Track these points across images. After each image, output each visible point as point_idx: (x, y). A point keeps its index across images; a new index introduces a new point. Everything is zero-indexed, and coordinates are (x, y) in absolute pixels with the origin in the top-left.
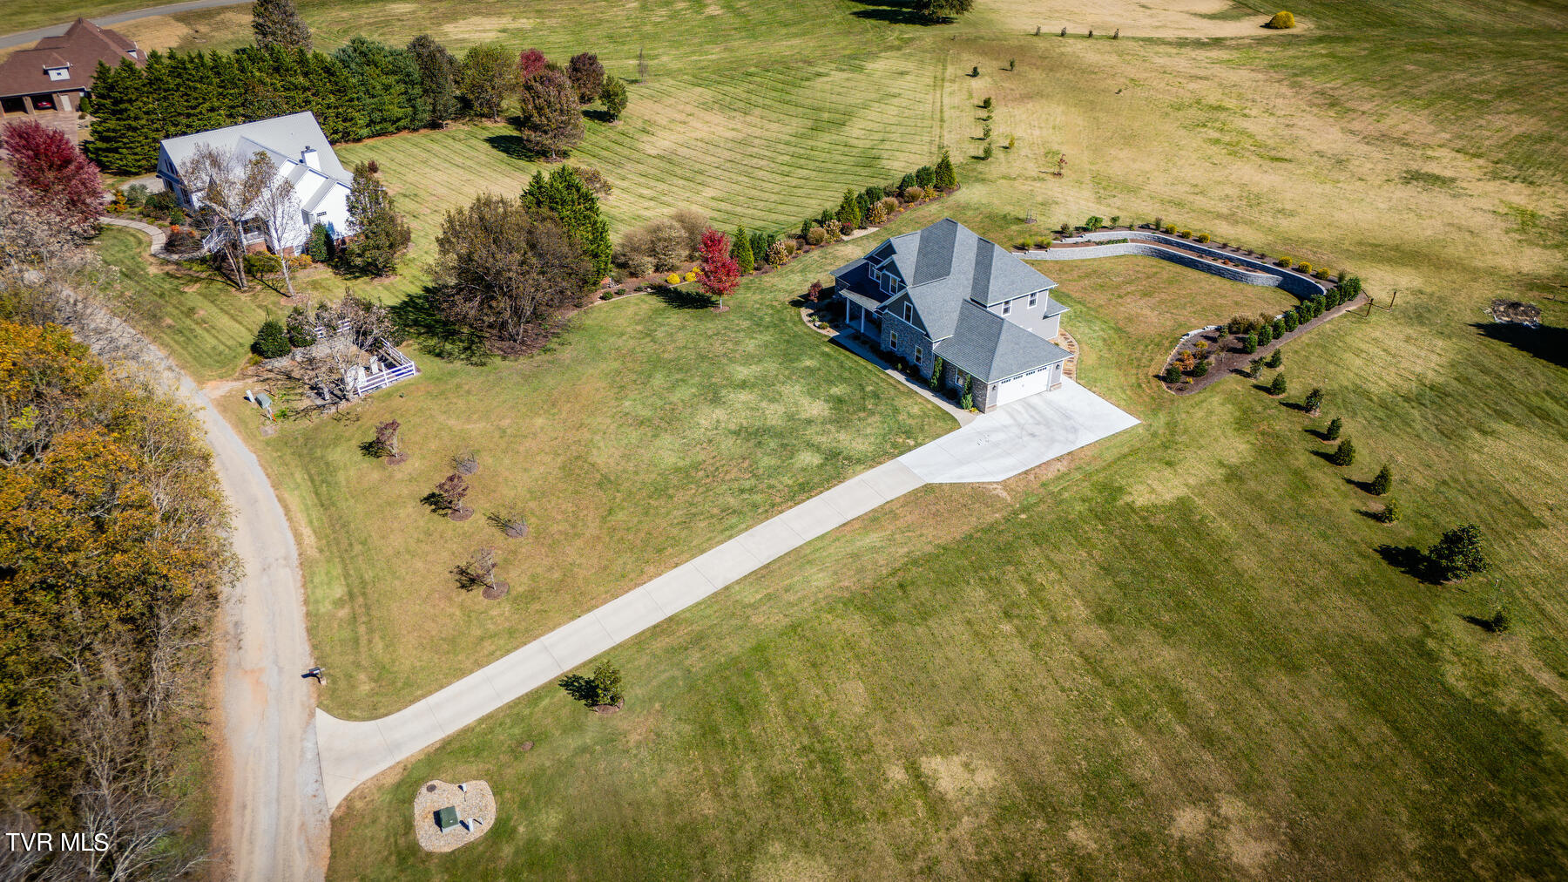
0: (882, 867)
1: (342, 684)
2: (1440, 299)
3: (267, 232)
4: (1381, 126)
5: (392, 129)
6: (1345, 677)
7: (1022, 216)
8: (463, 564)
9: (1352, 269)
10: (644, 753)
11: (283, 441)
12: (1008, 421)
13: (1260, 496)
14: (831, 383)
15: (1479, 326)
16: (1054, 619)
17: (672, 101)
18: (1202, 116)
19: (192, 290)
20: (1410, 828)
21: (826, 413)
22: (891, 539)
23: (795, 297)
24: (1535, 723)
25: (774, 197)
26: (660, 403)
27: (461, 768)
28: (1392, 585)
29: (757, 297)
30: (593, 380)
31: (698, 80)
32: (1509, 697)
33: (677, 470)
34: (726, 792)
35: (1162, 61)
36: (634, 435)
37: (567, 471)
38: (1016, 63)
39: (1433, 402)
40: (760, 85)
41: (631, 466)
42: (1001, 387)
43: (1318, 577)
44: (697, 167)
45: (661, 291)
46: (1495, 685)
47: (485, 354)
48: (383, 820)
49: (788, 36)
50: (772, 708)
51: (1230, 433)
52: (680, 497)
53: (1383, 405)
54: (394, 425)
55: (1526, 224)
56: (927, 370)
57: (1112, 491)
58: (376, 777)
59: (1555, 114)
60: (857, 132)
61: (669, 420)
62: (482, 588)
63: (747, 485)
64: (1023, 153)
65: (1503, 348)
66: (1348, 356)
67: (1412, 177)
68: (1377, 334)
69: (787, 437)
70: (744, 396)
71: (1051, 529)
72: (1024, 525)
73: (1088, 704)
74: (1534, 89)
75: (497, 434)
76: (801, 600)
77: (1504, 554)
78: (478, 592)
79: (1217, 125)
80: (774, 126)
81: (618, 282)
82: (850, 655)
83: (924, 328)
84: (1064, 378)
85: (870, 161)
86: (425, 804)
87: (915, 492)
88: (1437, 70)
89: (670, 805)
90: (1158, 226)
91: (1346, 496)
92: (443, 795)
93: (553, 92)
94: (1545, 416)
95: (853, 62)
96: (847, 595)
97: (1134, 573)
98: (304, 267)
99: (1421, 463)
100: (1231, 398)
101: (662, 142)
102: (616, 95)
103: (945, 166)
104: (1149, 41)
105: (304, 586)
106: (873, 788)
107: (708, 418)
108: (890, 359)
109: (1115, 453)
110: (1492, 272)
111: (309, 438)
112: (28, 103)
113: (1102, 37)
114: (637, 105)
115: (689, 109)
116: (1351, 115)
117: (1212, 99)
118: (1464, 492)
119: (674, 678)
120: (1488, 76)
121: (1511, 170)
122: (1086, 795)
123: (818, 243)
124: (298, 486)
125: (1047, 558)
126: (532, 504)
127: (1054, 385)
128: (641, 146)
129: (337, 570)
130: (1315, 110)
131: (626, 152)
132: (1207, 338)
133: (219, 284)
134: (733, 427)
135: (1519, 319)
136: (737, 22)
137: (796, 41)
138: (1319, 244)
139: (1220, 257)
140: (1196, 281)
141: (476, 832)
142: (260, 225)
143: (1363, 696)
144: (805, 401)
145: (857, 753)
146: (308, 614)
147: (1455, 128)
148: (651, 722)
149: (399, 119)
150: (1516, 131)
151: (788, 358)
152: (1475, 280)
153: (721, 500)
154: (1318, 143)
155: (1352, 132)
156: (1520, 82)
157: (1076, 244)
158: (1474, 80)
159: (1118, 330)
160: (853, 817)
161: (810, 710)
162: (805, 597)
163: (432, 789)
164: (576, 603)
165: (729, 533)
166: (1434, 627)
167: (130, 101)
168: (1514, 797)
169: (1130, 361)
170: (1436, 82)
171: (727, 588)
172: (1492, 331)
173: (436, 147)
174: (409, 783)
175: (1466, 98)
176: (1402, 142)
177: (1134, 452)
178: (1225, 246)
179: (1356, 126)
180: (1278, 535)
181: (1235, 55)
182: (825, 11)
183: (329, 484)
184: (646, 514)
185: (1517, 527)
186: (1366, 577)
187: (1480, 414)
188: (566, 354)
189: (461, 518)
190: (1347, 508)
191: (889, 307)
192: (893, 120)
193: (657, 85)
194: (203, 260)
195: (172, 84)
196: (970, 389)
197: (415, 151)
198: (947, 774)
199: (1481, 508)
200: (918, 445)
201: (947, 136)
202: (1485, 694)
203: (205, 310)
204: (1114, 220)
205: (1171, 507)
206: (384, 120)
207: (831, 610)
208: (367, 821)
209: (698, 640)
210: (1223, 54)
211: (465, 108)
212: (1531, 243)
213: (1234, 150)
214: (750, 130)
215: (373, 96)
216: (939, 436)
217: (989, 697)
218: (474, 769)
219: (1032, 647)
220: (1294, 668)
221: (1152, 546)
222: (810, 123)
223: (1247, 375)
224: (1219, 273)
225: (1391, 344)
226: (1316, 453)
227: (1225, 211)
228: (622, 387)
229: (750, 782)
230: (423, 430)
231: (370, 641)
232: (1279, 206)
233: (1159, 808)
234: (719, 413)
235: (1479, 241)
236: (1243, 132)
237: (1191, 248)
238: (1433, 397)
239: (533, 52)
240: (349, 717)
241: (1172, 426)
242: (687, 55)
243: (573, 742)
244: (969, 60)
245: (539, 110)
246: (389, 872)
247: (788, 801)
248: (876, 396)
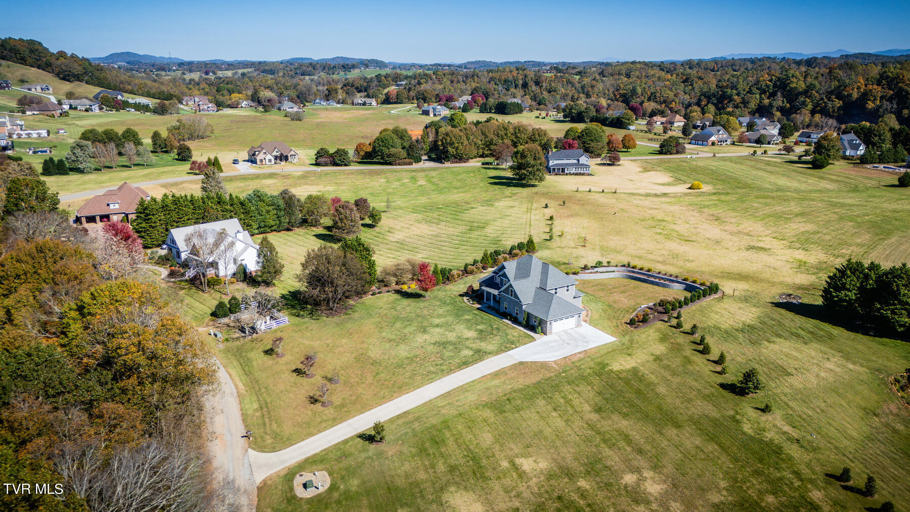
0: (498, 495)
1: (259, 440)
2: (756, 293)
3: (217, 268)
4: (739, 228)
5: (269, 230)
6: (700, 429)
7: (567, 262)
8: (312, 395)
9: (716, 281)
10: (395, 458)
11: (227, 350)
12: (558, 338)
13: (669, 366)
14: (477, 324)
15: (772, 303)
16: (576, 411)
17: (402, 219)
18: (654, 224)
19: (182, 293)
20: (723, 480)
21: (475, 335)
22: (504, 383)
23: (461, 293)
24: (780, 444)
25: (451, 257)
26: (399, 333)
27: (314, 467)
28: (724, 397)
29: (444, 293)
30: (368, 325)
31: (415, 210)
32: (769, 435)
33: (407, 358)
34: (431, 471)
35: (637, 202)
36: (388, 345)
37: (357, 359)
38: (566, 202)
39: (748, 331)
40: (445, 212)
41: (386, 357)
42: (554, 324)
43: (692, 395)
44: (415, 246)
45: (398, 292)
46: (764, 431)
47: (319, 316)
48: (280, 487)
49: (458, 193)
50: (451, 442)
51: (657, 343)
52: (408, 368)
53: (726, 332)
54: (280, 339)
55: (801, 266)
56: (522, 318)
57: (603, 365)
58: (277, 472)
59: (822, 223)
60: (490, 231)
61: (403, 339)
62: (320, 404)
63: (439, 363)
64: (568, 237)
65: (783, 311)
66: (712, 315)
67: (751, 248)
68: (726, 306)
69: (457, 345)
70: (437, 330)
71: (575, 379)
72: (563, 377)
73: (588, 440)
74: (814, 213)
75: (325, 346)
76: (463, 405)
77: (773, 385)
78: (318, 405)
79: (662, 227)
80: (451, 229)
81: (379, 289)
82: (485, 424)
83: (518, 299)
84: (583, 323)
85: (497, 241)
86: (298, 481)
87: (515, 365)
88: (768, 205)
89: (407, 476)
90: (629, 266)
91: (706, 365)
92: (307, 477)
93: (348, 212)
94: (798, 336)
95: (489, 203)
96: (484, 403)
97: (612, 394)
98: (232, 283)
99: (741, 353)
100: (659, 330)
101: (398, 236)
102: (376, 215)
103: (531, 242)
104: (632, 194)
105: (240, 404)
106: (494, 469)
107: (421, 338)
108: (504, 315)
109: (606, 351)
110: (781, 283)
111: (239, 349)
112: (98, 219)
113: (608, 193)
114: (385, 221)
115: (411, 222)
116: (725, 224)
117: (659, 217)
118: (758, 363)
119: (407, 432)
120: (793, 208)
121: (798, 245)
122: (586, 470)
123: (471, 273)
124: (235, 367)
125: (574, 390)
126: (342, 372)
127: (578, 325)
128: (387, 238)
129: (254, 398)
130: (708, 222)
131: (381, 240)
132: (649, 308)
133: (194, 290)
134: (432, 342)
135: (792, 300)
136: (434, 187)
137: (461, 195)
138: (703, 273)
139: (658, 277)
140: (646, 288)
141: (321, 490)
142: (214, 265)
143: (708, 435)
144: (466, 331)
145: (488, 457)
146: (242, 414)
147: (774, 229)
148: (398, 448)
149: (272, 226)
150: (802, 229)
151: (457, 315)
152: (773, 286)
153: (427, 368)
154: (708, 235)
155: (725, 231)
156: (807, 210)
157: (591, 273)
158: (785, 209)
159: (609, 306)
160: (485, 479)
161: (467, 443)
162: (465, 404)
163: (301, 475)
164: (363, 408)
165: (431, 380)
166: (740, 411)
167: (153, 215)
168: (768, 469)
169: (614, 317)
170: (767, 210)
171: (430, 401)
172: (778, 305)
173: (290, 238)
174: (290, 475)
175: (780, 217)
176: (748, 234)
177: (614, 350)
178: (659, 273)
179: (727, 228)
180: (676, 380)
181: (673, 200)
182: (476, 182)
183: (249, 366)
184: (394, 374)
185: (780, 375)
186: (713, 394)
187: (768, 335)
188: (356, 315)
189: (310, 378)
190: (706, 370)
191: (503, 291)
192: (508, 226)
193: (395, 213)
194: (186, 281)
195: (173, 207)
196: (540, 324)
197: (281, 240)
198: (527, 464)
199: (765, 369)
200: (516, 347)
201: (532, 231)
202: (759, 434)
203: (188, 300)
204: (609, 262)
205: (629, 371)
206: (266, 226)
207: (477, 408)
208: (273, 488)
209: (418, 419)
210: (667, 200)
211: (304, 222)
212: (801, 272)
213: (668, 237)
214: (440, 231)
215: (262, 215)
216: (526, 344)
217: (546, 438)
218: (320, 467)
219: (565, 421)
220: (678, 426)
221: (620, 385)
222: (468, 228)
223: (667, 322)
224: (657, 284)
225: (732, 310)
226: (695, 350)
227: (661, 260)
228: (381, 328)
229: (441, 467)
230: (291, 345)
231: (270, 424)
232: (687, 258)
233: (617, 475)
234: (426, 336)
235: (777, 272)
236: (673, 230)
237: (644, 274)
238: (748, 329)
239: (336, 198)
240: (263, 452)
241: (631, 341)
242: (409, 201)
243: (364, 455)
244: (544, 202)
245: (341, 220)
246: (284, 506)
247: (458, 473)
248: (498, 329)
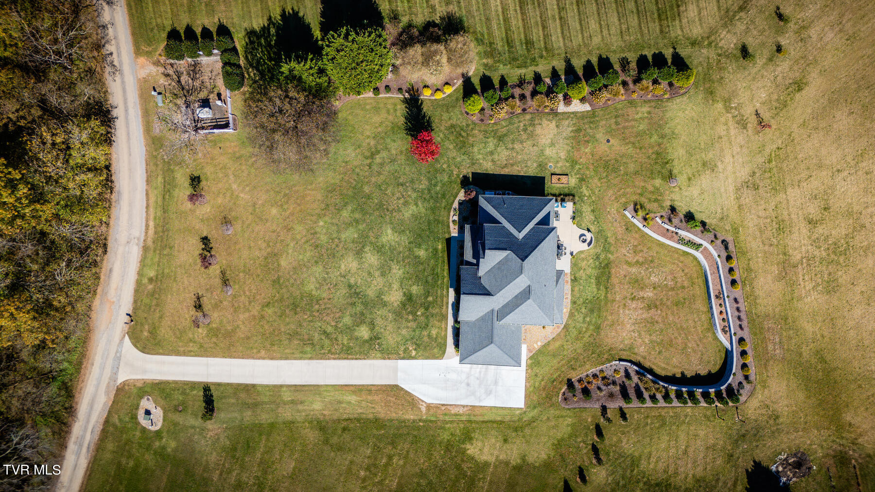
1: (138, 328)
7: (678, 170)
8: (200, 294)
10: (210, 442)
12: (467, 368)
14: (418, 280)
22: (360, 403)
33: (310, 296)
34: (224, 476)
41: (293, 278)
45: (412, 101)
48: (131, 399)
50: (258, 454)
51: (549, 444)
57: (467, 438)
58: (135, 380)
63: (329, 330)
69: (368, 309)
70: (374, 259)
71: (424, 438)
72: (417, 428)
75: (251, 209)
78: (199, 314)
82: (300, 448)
86: (145, 403)
87: (388, 387)
89: (206, 468)
92: (150, 405)
96: (322, 419)
105: (141, 261)
108: (458, 280)
109: (493, 416)
119: (236, 418)
126: (241, 276)
129: (156, 259)
134: (352, 281)
146: (137, 280)
148: (219, 431)
153: (313, 332)
157: (667, 232)
159: (597, 329)
161: (270, 463)
162: (305, 411)
163: (148, 398)
164: (228, 349)
165: (302, 355)
171: (281, 386)
174: (143, 391)
177: (501, 422)
183: (170, 193)
184: (281, 317)
200: (414, 358)
205: (478, 464)
207: (311, 423)
208: (127, 396)
209: (255, 405)
216: (429, 358)
218: (162, 403)
229: (233, 478)
230: (220, 185)
231: (155, 310)
240: (136, 345)
241: (533, 420)
248: (428, 307)
